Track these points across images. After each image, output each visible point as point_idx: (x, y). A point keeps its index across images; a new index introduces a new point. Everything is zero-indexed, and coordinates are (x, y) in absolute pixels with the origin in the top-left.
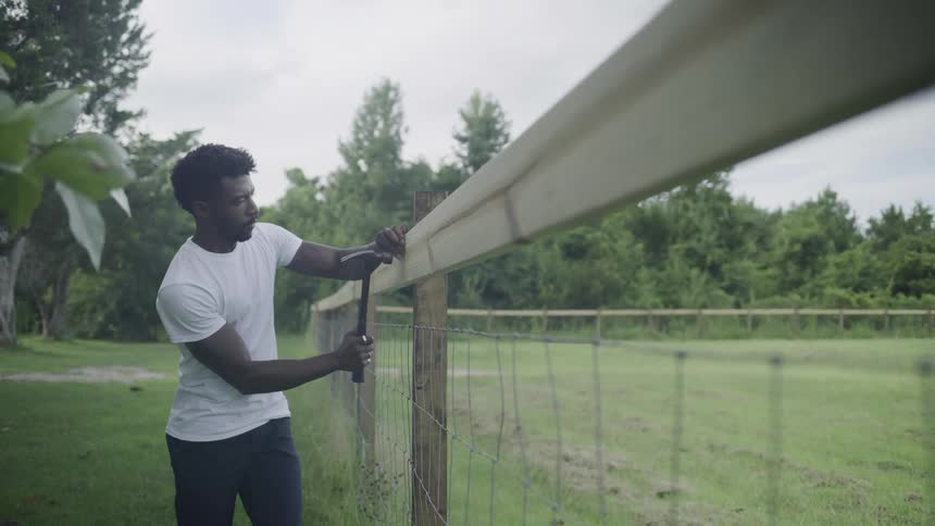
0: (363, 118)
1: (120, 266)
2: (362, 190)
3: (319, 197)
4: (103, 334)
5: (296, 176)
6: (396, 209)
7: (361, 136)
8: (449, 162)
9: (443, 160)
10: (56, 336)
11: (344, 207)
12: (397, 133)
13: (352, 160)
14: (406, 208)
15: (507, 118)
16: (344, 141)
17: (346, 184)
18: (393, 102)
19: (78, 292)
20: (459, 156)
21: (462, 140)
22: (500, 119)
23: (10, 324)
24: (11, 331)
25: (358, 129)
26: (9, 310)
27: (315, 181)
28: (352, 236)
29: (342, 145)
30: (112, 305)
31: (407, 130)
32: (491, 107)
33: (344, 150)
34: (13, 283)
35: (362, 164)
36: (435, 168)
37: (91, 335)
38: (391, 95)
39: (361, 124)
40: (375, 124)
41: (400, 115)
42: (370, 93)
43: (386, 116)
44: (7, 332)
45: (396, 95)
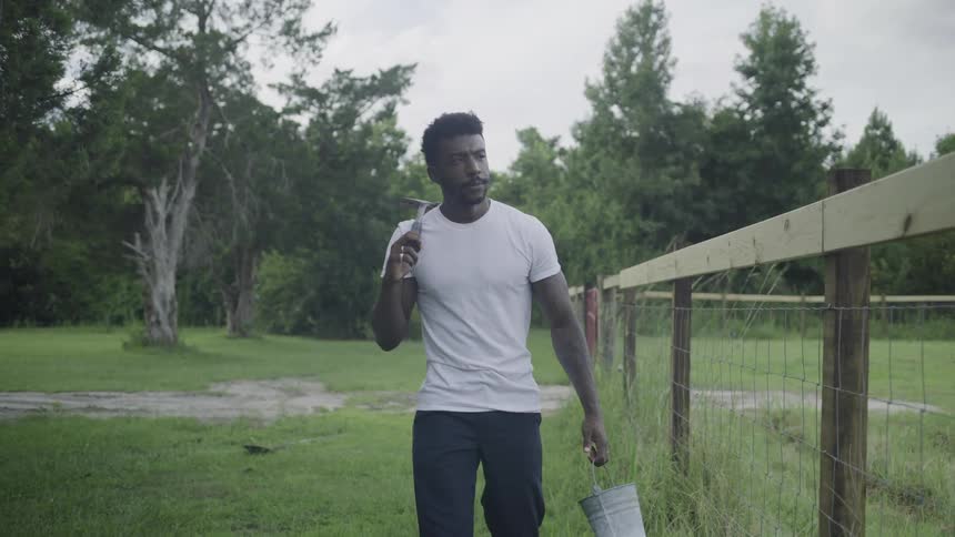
0: (616, 51)
1: (320, 243)
2: (617, 142)
3: (558, 162)
4: (301, 329)
5: (529, 137)
6: (665, 165)
7: (614, 74)
8: (728, 103)
9: (719, 103)
10: (240, 332)
11: (595, 166)
12: (662, 66)
13: (602, 107)
14: (677, 163)
15: (809, 40)
16: (592, 82)
17: (596, 135)
18: (656, 27)
19: (273, 276)
20: (744, 96)
21: (748, 72)
22: (799, 41)
23: (170, 316)
24: (171, 324)
25: (610, 65)
26: (169, 298)
27: (553, 142)
28: (608, 202)
29: (590, 88)
30: (312, 293)
31: (673, 64)
32: (786, 27)
33: (592, 93)
34: (174, 262)
35: (615, 109)
36: (710, 114)
37: (287, 329)
38: (654, 18)
39: (614, 58)
40: (632, 57)
41: (666, 42)
42: (626, 19)
43: (646, 48)
44: (167, 328)
45: (661, 17)
